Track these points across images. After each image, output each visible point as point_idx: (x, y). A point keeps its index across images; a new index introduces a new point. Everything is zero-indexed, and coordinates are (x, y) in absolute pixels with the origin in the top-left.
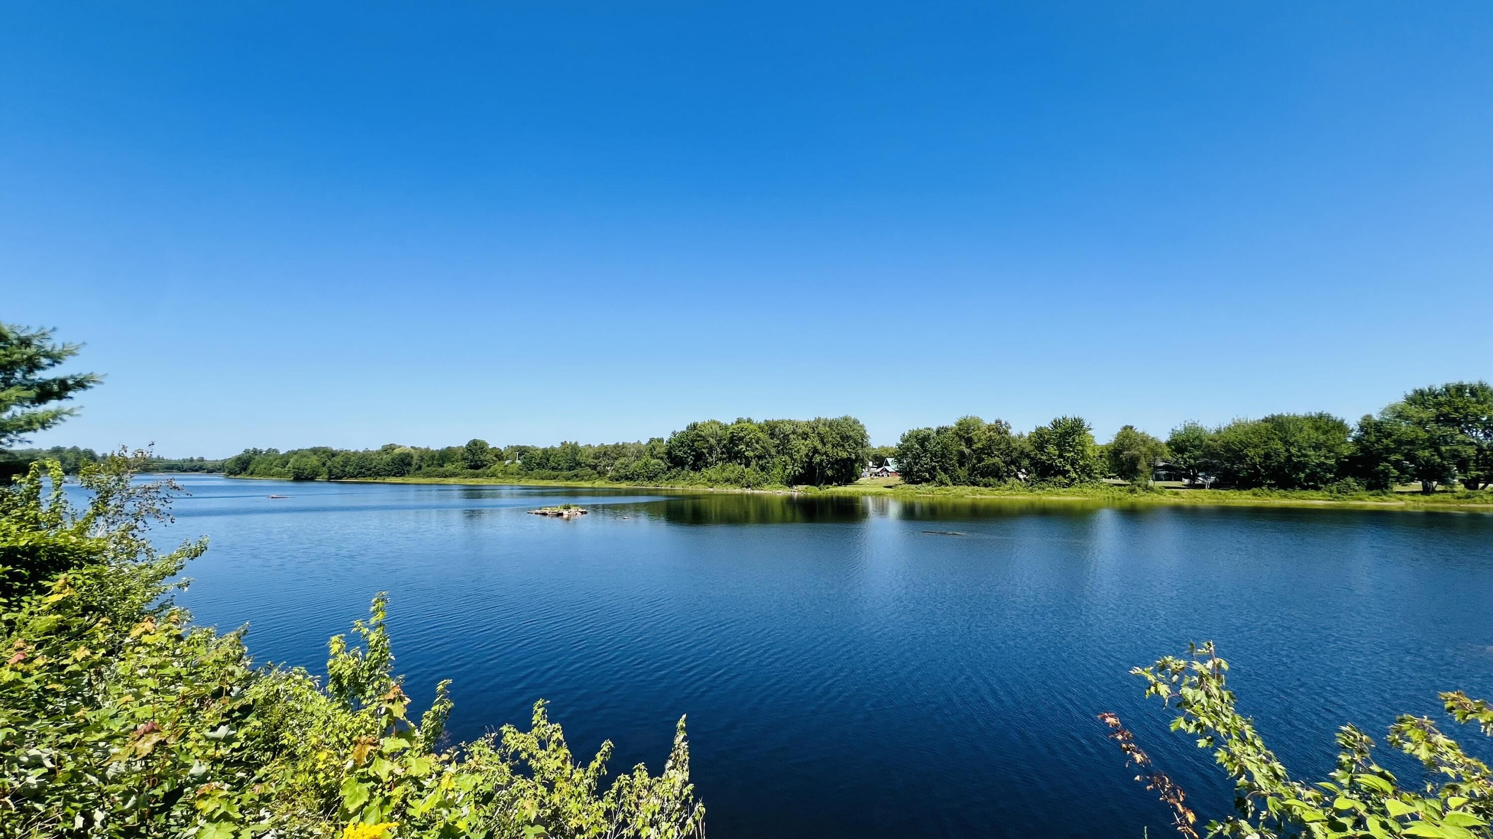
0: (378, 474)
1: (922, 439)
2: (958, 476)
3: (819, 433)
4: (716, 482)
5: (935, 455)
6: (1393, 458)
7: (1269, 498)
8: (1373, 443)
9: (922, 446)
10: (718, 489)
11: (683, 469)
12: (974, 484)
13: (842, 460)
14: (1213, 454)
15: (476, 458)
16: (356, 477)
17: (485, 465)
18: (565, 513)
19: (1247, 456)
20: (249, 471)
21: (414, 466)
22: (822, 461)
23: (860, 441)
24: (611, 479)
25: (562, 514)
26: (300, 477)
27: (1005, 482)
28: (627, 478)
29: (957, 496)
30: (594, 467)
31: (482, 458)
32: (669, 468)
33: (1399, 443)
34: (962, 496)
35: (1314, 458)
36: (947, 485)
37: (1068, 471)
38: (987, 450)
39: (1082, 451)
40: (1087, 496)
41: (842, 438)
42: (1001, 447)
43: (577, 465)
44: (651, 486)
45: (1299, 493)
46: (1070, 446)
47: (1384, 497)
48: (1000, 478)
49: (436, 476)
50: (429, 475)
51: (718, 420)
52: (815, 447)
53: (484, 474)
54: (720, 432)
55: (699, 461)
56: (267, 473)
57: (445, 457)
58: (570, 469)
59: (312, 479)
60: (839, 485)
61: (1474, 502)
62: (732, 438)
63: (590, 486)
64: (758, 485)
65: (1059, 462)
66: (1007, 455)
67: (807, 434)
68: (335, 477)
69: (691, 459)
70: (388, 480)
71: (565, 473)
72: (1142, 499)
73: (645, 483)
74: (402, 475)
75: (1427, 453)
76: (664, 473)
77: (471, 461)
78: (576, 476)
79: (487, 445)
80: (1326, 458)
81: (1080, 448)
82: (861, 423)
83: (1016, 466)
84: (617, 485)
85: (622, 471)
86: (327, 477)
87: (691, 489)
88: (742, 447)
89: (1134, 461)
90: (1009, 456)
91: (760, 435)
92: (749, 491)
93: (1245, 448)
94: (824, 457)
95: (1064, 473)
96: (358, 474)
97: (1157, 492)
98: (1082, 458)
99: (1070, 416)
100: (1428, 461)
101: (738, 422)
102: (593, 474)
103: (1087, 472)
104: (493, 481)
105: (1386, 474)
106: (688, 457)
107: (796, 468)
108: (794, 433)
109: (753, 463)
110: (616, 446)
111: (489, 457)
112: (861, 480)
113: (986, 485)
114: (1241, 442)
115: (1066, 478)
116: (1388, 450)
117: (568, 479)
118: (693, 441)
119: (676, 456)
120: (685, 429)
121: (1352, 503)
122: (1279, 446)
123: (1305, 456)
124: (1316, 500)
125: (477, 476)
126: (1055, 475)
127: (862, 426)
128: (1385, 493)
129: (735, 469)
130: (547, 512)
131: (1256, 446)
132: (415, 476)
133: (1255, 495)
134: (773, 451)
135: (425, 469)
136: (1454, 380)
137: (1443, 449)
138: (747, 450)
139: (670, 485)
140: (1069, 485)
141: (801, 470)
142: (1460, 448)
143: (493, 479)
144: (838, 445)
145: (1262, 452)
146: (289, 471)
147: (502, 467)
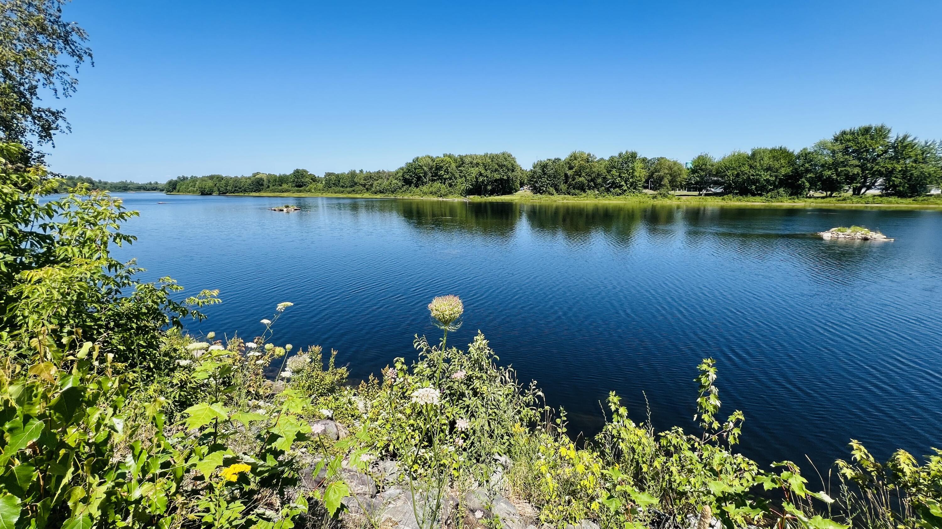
0: (245, 191)
1: (544, 167)
2: (561, 189)
3: (483, 164)
4: (425, 193)
5: (549, 176)
6: (808, 176)
8: (800, 166)
9: (543, 171)
10: (425, 198)
11: (410, 186)
12: (569, 194)
13: (496, 180)
15: (300, 180)
16: (233, 192)
18: (285, 210)
19: (727, 175)
20: (177, 190)
21: (265, 186)
22: (484, 181)
23: (511, 168)
24: (373, 193)
25: (283, 210)
26: (203, 193)
27: (585, 193)
28: (381, 192)
29: (553, 201)
30: (364, 186)
31: (303, 180)
32: (403, 185)
33: (815, 166)
34: (556, 201)
35: (765, 176)
36: (553, 195)
37: (622, 186)
38: (578, 173)
39: (633, 173)
41: (499, 166)
42: (587, 170)
43: (355, 184)
44: (392, 197)
45: (751, 198)
46: (626, 170)
47: (796, 200)
48: (583, 190)
49: (277, 192)
50: (274, 191)
51: (431, 155)
52: (480, 172)
53: (304, 190)
54: (431, 163)
55: (419, 182)
56: (187, 191)
57: (282, 180)
58: (351, 186)
59: (211, 194)
60: (498, 195)
62: (437, 166)
64: (446, 195)
65: (618, 180)
66: (590, 176)
67: (478, 164)
68: (222, 193)
69: (415, 180)
70: (252, 194)
71: (348, 189)
73: (390, 195)
74: (259, 191)
75: (829, 173)
76: (400, 189)
77: (297, 182)
78: (354, 191)
80: (771, 176)
81: (631, 171)
82: (513, 156)
83: (594, 183)
84: (375, 196)
85: (378, 188)
86: (218, 193)
87: (412, 198)
88: (442, 172)
89: (661, 179)
91: (453, 164)
92: (441, 199)
93: (727, 170)
94: (485, 178)
95: (620, 186)
96: (235, 191)
98: (632, 177)
99: (631, 151)
100: (830, 177)
101: (443, 156)
102: (363, 190)
103: (634, 186)
104: (309, 195)
106: (413, 179)
107: (467, 185)
108: (471, 163)
109: (447, 183)
110: (379, 172)
111: (307, 180)
112: (517, 193)
113: (573, 195)
114: (726, 167)
115: (620, 190)
116: (807, 171)
117: (349, 193)
118: (415, 169)
119: (406, 178)
120: (411, 161)
121: (775, 204)
122: (746, 169)
123: (757, 175)
125: (300, 191)
126: (614, 188)
127: (514, 158)
128: (798, 198)
129: (437, 184)
131: (734, 169)
132: (266, 191)
133: (723, 199)
134: (458, 175)
135: (271, 187)
136: (865, 124)
138: (444, 174)
139: (402, 196)
140: (622, 194)
141: (470, 186)
142: (849, 169)
143: (309, 193)
144: (496, 170)
145: (736, 173)
146: (197, 190)
147: (315, 186)
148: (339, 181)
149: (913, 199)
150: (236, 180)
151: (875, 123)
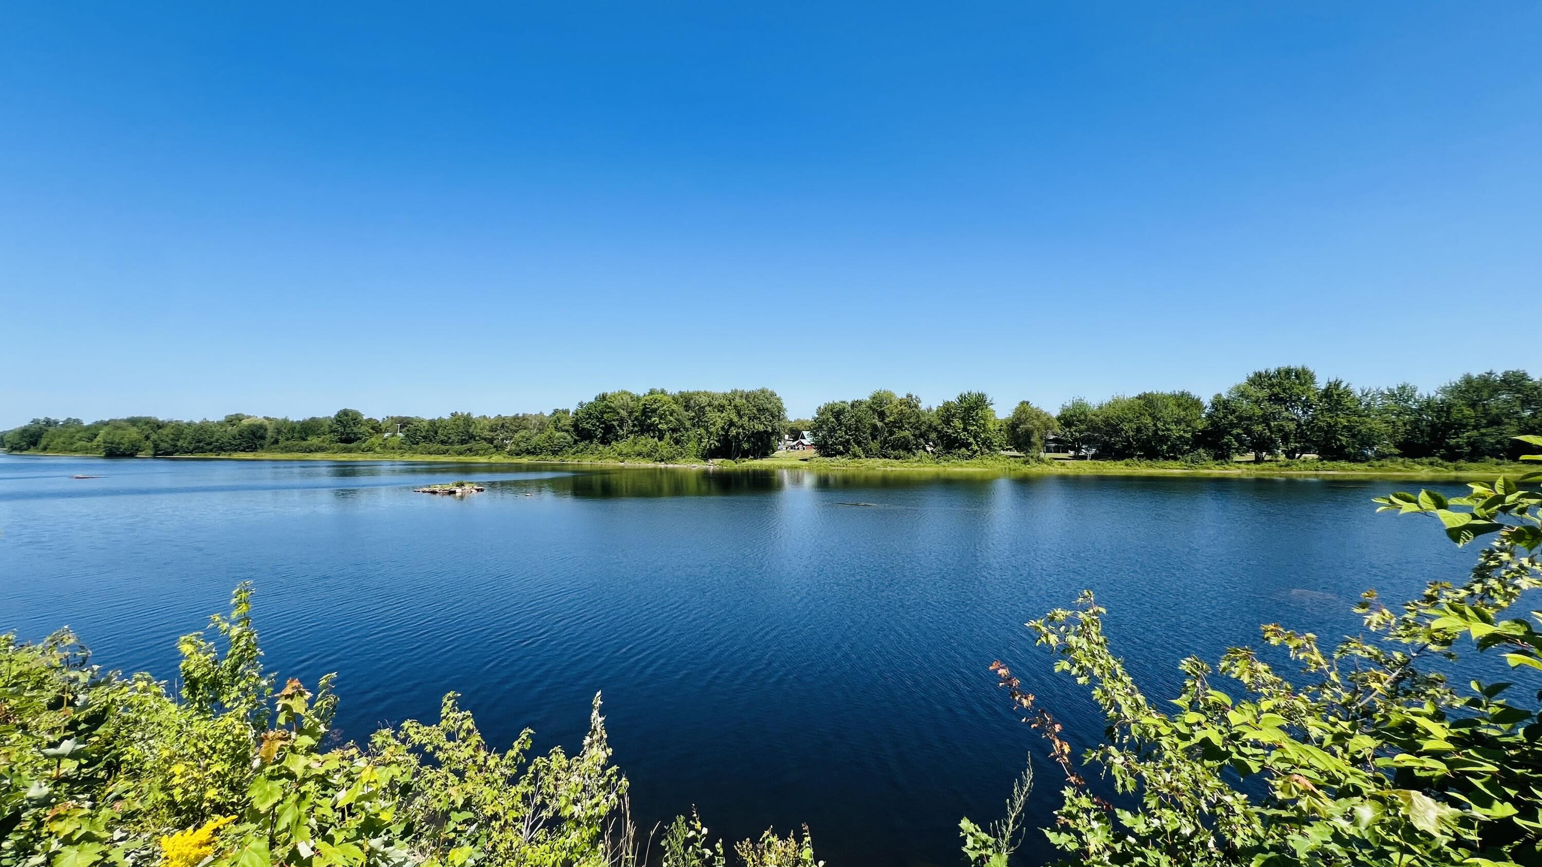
0: (221, 449)
1: (838, 413)
2: (870, 449)
3: (735, 406)
4: (628, 455)
5: (849, 428)
6: (1235, 432)
7: (1138, 468)
8: (1220, 419)
9: (837, 418)
10: (629, 464)
11: (591, 442)
12: (885, 457)
13: (759, 432)
14: (1095, 429)
15: (348, 430)
16: (191, 452)
17: (360, 439)
18: (459, 491)
19: (1123, 429)
20: (41, 446)
21: (269, 440)
22: (738, 434)
23: (777, 413)
24: (510, 453)
25: (454, 492)
26: (114, 453)
27: (914, 454)
28: (529, 452)
29: (869, 469)
30: (491, 441)
31: (356, 430)
32: (576, 442)
33: (1240, 418)
34: (874, 469)
35: (1176, 432)
36: (860, 457)
37: (971, 444)
38: (898, 424)
39: (984, 425)
40: (987, 468)
41: (759, 410)
42: (912, 420)
43: (471, 438)
44: (556, 461)
45: (1161, 463)
46: (974, 420)
47: (1226, 466)
48: (909, 450)
49: (298, 451)
50: (287, 450)
51: (629, 390)
52: (731, 420)
53: (359, 448)
54: (631, 404)
55: (608, 435)
56: (68, 448)
57: (308, 429)
58: (462, 442)
59: (132, 456)
60: (755, 458)
61: (1292, 470)
62: (644, 409)
63: (486, 461)
64: (672, 458)
65: (963, 435)
66: (917, 428)
67: (723, 407)
68: (162, 452)
69: (600, 432)
70: (236, 456)
71: (457, 447)
72: (1034, 470)
73: (549, 458)
74: (253, 449)
75: (1260, 428)
76: (570, 447)
77: (342, 434)
78: (470, 450)
79: (360, 415)
80: (1185, 431)
81: (982, 422)
82: (778, 396)
83: (924, 439)
84: (516, 460)
85: (522, 445)
86: (152, 453)
87: (600, 464)
88: (656, 419)
89: (1028, 434)
90: (918, 429)
91: (675, 407)
92: (662, 465)
93: (1121, 423)
94: (741, 430)
95: (967, 445)
96: (194, 449)
97: (1047, 464)
98: (984, 431)
99: (974, 392)
100: (1260, 435)
101: (651, 393)
102: (490, 448)
103: (988, 444)
104: (369, 457)
105: (1229, 446)
106: (596, 430)
107: (712, 442)
108: (710, 405)
109: (667, 436)
110: (516, 418)
111: (363, 429)
112: (777, 454)
113: (896, 458)
114: (1118, 417)
115: (969, 450)
116: (1232, 425)
117: (460, 454)
118: (602, 413)
119: (583, 429)
120: (593, 400)
121: (1203, 472)
122: (1148, 421)
123: (1169, 430)
124: (1174, 469)
125: (350, 451)
126: (959, 448)
127: (779, 399)
128: (1227, 463)
129: (647, 442)
130: (437, 489)
131: (1130, 421)
132: (270, 450)
133: (1127, 465)
134: (688, 424)
135: (283, 443)
136: (1284, 365)
137: (1272, 424)
138: (660, 423)
139: (576, 460)
140: (971, 457)
141: (717, 444)
142: (1284, 423)
143: (370, 454)
144: (755, 417)
145: (1135, 426)
146: (98, 446)
147: (380, 441)
148: (436, 433)
149: (1367, 463)
150: (204, 428)
151: (1296, 364)
